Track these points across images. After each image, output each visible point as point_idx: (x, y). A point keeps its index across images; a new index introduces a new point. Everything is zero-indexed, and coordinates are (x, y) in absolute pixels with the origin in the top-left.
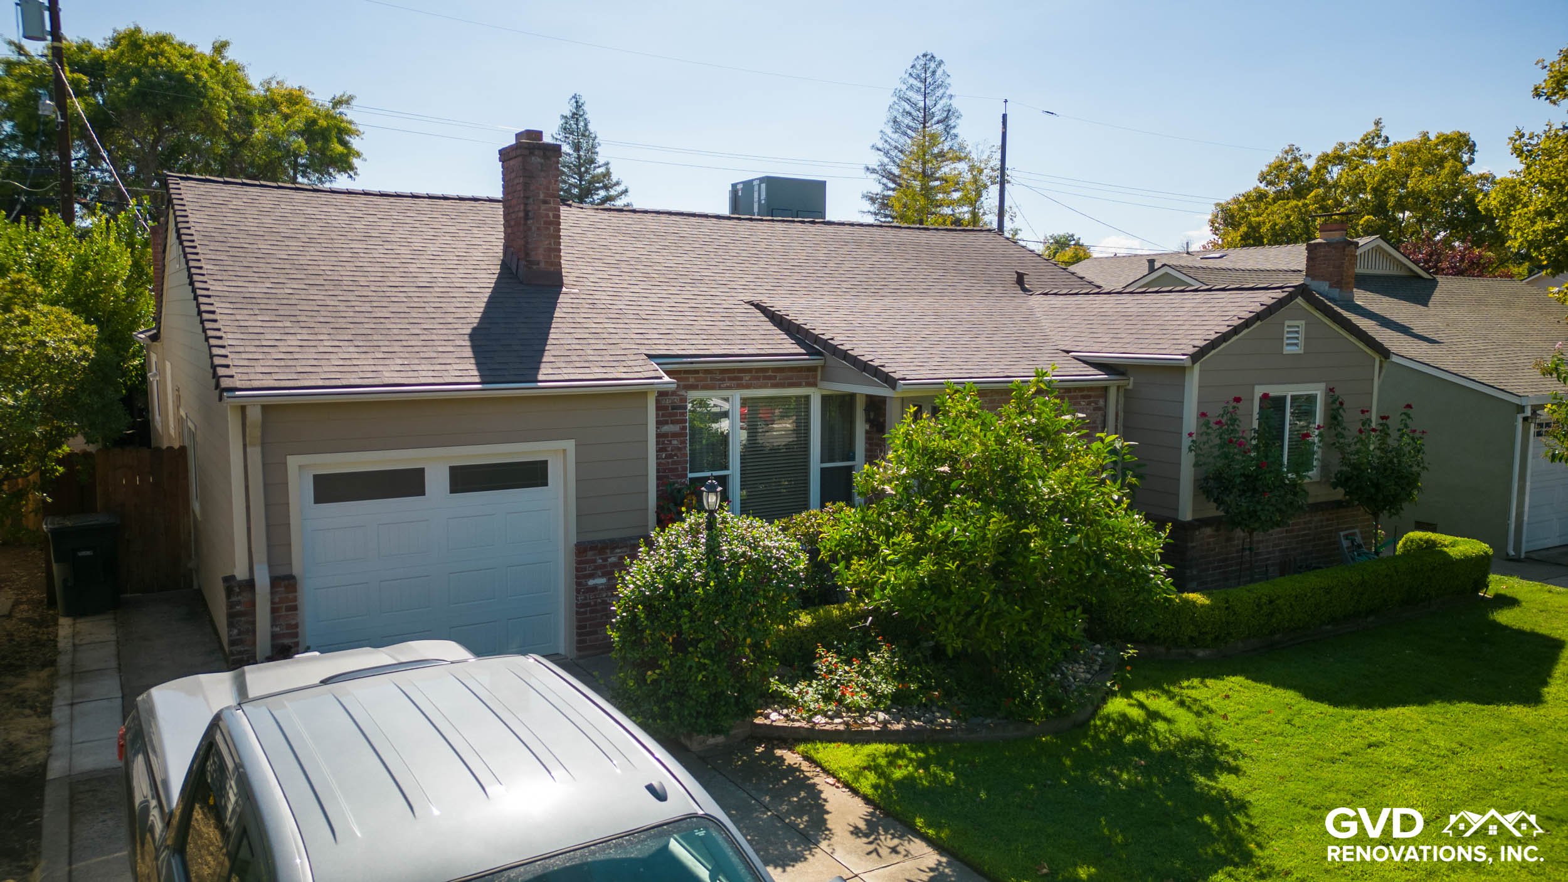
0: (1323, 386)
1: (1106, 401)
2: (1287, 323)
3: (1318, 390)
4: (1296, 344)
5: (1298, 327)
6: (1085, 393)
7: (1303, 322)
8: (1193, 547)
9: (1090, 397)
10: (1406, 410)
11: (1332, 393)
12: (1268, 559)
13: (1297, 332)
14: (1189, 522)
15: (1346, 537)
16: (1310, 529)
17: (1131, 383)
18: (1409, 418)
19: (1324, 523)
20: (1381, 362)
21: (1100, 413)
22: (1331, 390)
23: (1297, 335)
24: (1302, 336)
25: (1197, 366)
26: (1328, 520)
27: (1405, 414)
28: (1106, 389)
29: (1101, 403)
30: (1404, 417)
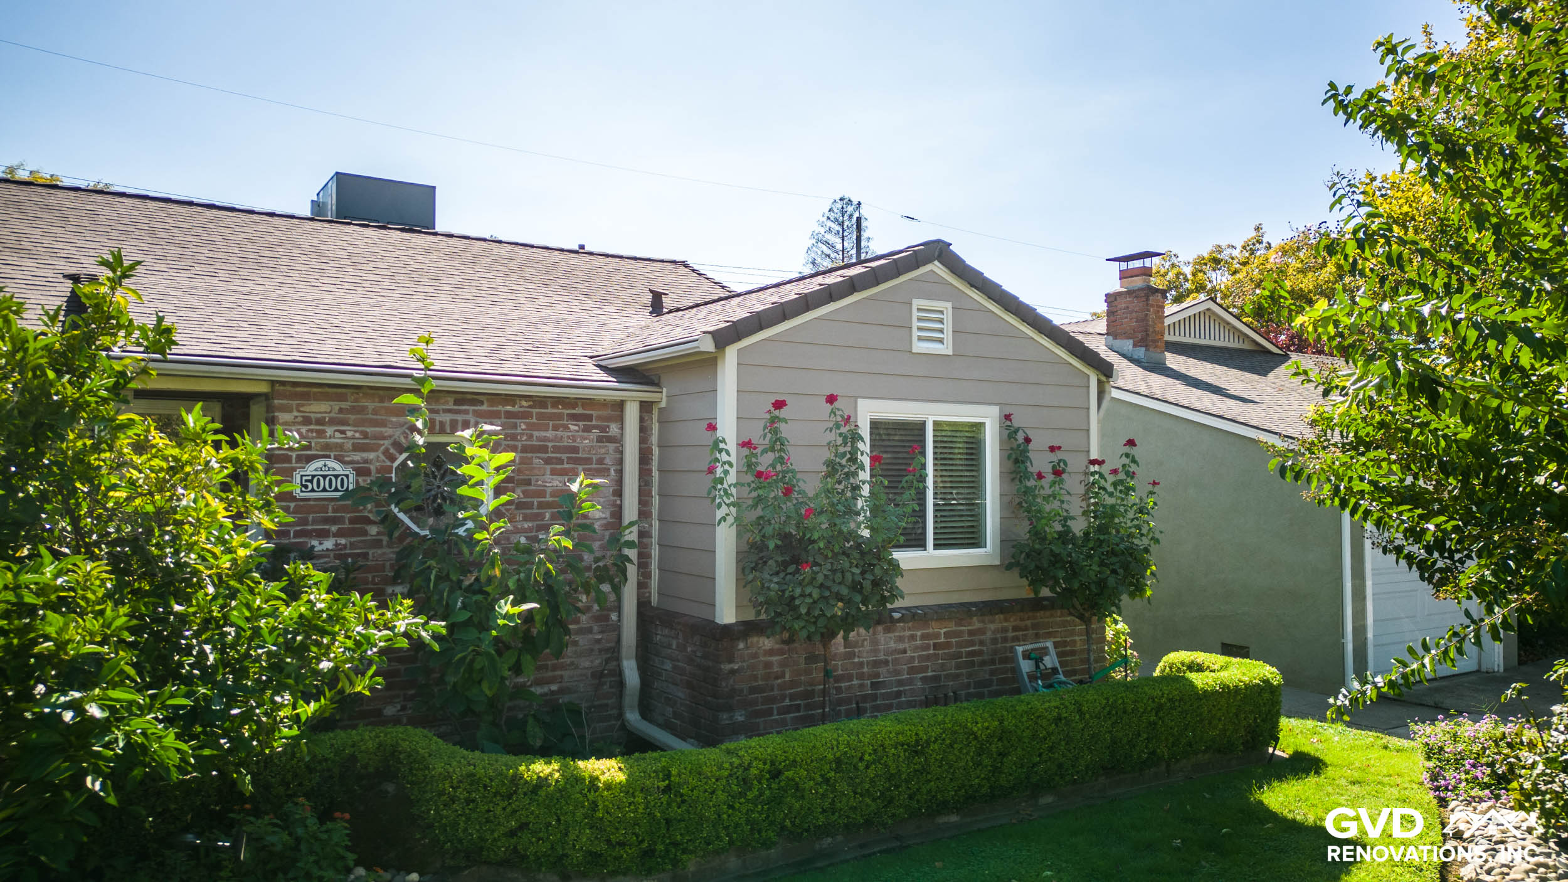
0: (995, 411)
1: (622, 429)
2: (916, 303)
3: (988, 418)
4: (941, 341)
5: (942, 312)
6: (579, 411)
7: (949, 305)
8: (733, 672)
9: (589, 418)
10: (1127, 449)
11: (1008, 423)
12: (899, 694)
13: (941, 321)
14: (727, 628)
15: (1027, 656)
16: (982, 643)
17: (662, 397)
18: (1134, 461)
19: (1010, 634)
20: (1099, 381)
21: (612, 446)
22: (1008, 417)
23: (939, 326)
24: (948, 327)
25: (732, 352)
26: (1015, 629)
27: (1127, 455)
28: (620, 405)
29: (614, 429)
30: (1126, 461)
